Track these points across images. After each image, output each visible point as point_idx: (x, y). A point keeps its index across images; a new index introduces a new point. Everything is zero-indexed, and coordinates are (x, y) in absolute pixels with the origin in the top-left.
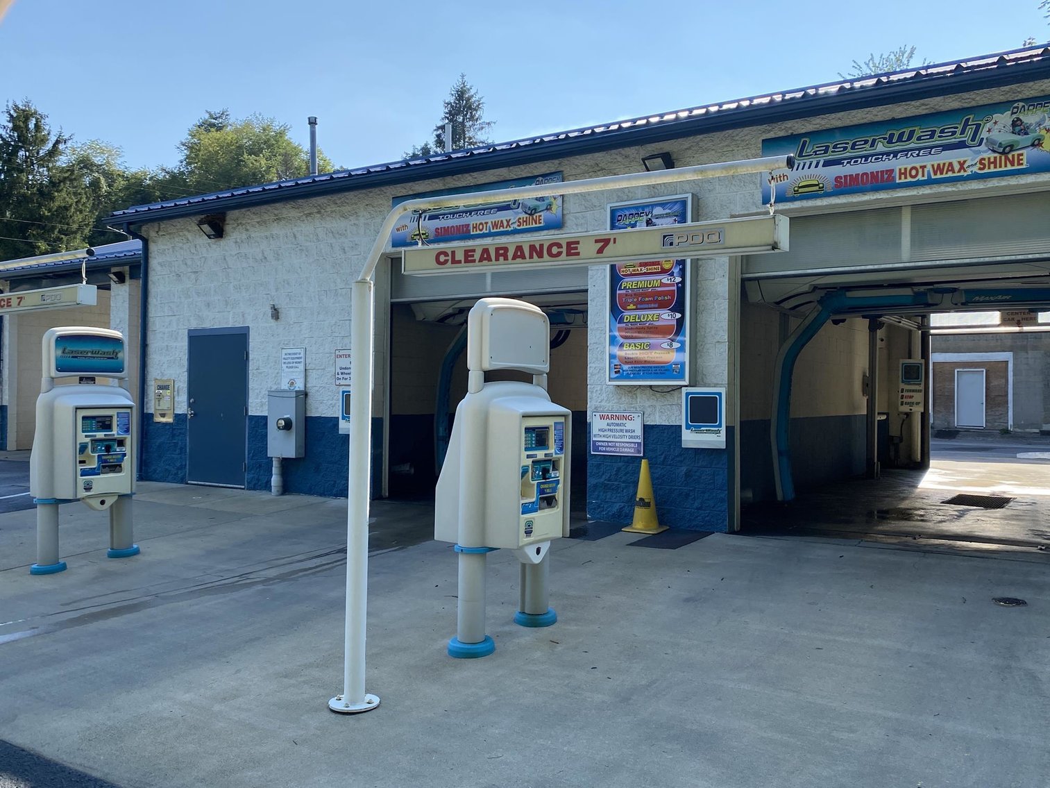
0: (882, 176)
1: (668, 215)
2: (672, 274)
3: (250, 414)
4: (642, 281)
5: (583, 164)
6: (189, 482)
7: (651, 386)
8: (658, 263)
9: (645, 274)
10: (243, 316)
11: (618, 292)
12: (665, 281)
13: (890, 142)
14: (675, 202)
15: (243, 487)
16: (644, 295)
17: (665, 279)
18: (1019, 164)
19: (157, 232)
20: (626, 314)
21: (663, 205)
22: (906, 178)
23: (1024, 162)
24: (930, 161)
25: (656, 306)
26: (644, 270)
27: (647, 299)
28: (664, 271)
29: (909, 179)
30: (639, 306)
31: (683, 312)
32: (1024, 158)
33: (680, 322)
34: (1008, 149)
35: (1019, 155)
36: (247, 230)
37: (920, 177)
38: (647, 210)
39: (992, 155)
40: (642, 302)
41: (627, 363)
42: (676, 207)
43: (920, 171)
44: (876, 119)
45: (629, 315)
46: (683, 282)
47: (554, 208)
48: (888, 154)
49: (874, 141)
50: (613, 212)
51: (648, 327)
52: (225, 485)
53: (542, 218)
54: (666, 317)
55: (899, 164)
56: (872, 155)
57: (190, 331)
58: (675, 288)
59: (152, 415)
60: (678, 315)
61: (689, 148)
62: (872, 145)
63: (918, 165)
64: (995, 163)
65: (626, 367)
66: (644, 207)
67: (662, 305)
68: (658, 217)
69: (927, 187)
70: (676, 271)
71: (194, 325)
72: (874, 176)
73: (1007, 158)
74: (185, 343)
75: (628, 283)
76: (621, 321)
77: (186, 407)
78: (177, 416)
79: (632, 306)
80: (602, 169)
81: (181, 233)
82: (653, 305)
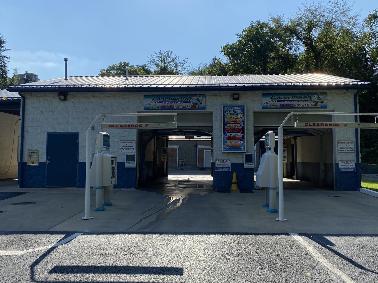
0: (291, 105)
1: (239, 109)
2: (241, 124)
3: (79, 162)
4: (232, 126)
5: (211, 93)
6: (47, 187)
7: (234, 153)
8: (237, 121)
9: (233, 124)
10: (76, 128)
11: (225, 128)
12: (239, 126)
13: (292, 98)
14: (241, 106)
15: (76, 187)
16: (233, 129)
17: (239, 125)
18: (319, 106)
19: (31, 95)
20: (228, 134)
21: (238, 107)
22: (296, 106)
23: (320, 106)
24: (301, 103)
25: (237, 132)
26: (233, 122)
27: (234, 130)
28: (238, 123)
29: (297, 107)
30: (231, 132)
31: (244, 134)
32: (320, 105)
33: (243, 136)
34: (317, 103)
35: (319, 104)
36: (78, 99)
37: (299, 107)
38: (233, 107)
39: (314, 104)
40: (232, 131)
41: (228, 146)
42: (242, 108)
43: (299, 105)
44: (289, 92)
45: (229, 134)
46: (244, 126)
47: (203, 104)
48: (292, 101)
49: (289, 97)
50: (224, 107)
51: (234, 137)
52: (66, 187)
53: (199, 106)
54: (240, 135)
55: (294, 103)
56: (289, 100)
57: (47, 132)
58: (242, 128)
59: (26, 163)
60: (243, 135)
61: (242, 93)
62: (288, 98)
63: (299, 104)
64: (314, 105)
65: (228, 148)
66: (233, 106)
67: (238, 132)
68: (237, 109)
69: (300, 109)
70: (242, 123)
71: (50, 130)
72: (289, 105)
73: (317, 105)
74: (45, 137)
75: (228, 125)
76: (226, 135)
77: (45, 160)
78: (40, 163)
79: (229, 132)
80: (217, 95)
81: (43, 97)
82: (236, 132)
